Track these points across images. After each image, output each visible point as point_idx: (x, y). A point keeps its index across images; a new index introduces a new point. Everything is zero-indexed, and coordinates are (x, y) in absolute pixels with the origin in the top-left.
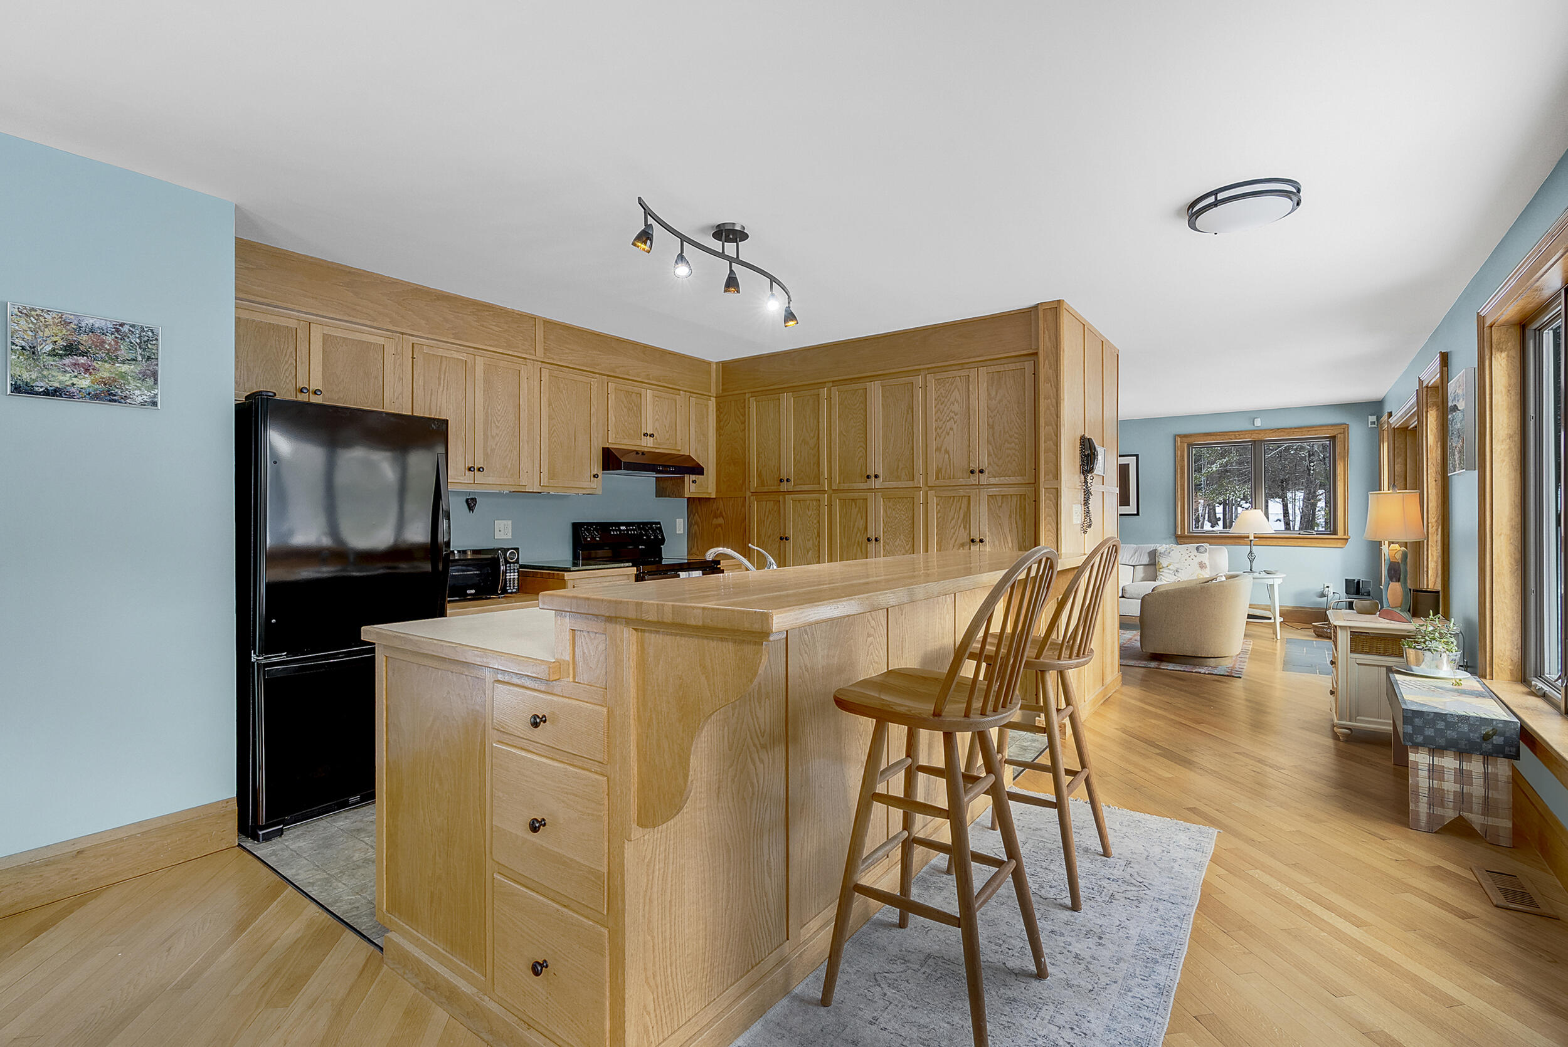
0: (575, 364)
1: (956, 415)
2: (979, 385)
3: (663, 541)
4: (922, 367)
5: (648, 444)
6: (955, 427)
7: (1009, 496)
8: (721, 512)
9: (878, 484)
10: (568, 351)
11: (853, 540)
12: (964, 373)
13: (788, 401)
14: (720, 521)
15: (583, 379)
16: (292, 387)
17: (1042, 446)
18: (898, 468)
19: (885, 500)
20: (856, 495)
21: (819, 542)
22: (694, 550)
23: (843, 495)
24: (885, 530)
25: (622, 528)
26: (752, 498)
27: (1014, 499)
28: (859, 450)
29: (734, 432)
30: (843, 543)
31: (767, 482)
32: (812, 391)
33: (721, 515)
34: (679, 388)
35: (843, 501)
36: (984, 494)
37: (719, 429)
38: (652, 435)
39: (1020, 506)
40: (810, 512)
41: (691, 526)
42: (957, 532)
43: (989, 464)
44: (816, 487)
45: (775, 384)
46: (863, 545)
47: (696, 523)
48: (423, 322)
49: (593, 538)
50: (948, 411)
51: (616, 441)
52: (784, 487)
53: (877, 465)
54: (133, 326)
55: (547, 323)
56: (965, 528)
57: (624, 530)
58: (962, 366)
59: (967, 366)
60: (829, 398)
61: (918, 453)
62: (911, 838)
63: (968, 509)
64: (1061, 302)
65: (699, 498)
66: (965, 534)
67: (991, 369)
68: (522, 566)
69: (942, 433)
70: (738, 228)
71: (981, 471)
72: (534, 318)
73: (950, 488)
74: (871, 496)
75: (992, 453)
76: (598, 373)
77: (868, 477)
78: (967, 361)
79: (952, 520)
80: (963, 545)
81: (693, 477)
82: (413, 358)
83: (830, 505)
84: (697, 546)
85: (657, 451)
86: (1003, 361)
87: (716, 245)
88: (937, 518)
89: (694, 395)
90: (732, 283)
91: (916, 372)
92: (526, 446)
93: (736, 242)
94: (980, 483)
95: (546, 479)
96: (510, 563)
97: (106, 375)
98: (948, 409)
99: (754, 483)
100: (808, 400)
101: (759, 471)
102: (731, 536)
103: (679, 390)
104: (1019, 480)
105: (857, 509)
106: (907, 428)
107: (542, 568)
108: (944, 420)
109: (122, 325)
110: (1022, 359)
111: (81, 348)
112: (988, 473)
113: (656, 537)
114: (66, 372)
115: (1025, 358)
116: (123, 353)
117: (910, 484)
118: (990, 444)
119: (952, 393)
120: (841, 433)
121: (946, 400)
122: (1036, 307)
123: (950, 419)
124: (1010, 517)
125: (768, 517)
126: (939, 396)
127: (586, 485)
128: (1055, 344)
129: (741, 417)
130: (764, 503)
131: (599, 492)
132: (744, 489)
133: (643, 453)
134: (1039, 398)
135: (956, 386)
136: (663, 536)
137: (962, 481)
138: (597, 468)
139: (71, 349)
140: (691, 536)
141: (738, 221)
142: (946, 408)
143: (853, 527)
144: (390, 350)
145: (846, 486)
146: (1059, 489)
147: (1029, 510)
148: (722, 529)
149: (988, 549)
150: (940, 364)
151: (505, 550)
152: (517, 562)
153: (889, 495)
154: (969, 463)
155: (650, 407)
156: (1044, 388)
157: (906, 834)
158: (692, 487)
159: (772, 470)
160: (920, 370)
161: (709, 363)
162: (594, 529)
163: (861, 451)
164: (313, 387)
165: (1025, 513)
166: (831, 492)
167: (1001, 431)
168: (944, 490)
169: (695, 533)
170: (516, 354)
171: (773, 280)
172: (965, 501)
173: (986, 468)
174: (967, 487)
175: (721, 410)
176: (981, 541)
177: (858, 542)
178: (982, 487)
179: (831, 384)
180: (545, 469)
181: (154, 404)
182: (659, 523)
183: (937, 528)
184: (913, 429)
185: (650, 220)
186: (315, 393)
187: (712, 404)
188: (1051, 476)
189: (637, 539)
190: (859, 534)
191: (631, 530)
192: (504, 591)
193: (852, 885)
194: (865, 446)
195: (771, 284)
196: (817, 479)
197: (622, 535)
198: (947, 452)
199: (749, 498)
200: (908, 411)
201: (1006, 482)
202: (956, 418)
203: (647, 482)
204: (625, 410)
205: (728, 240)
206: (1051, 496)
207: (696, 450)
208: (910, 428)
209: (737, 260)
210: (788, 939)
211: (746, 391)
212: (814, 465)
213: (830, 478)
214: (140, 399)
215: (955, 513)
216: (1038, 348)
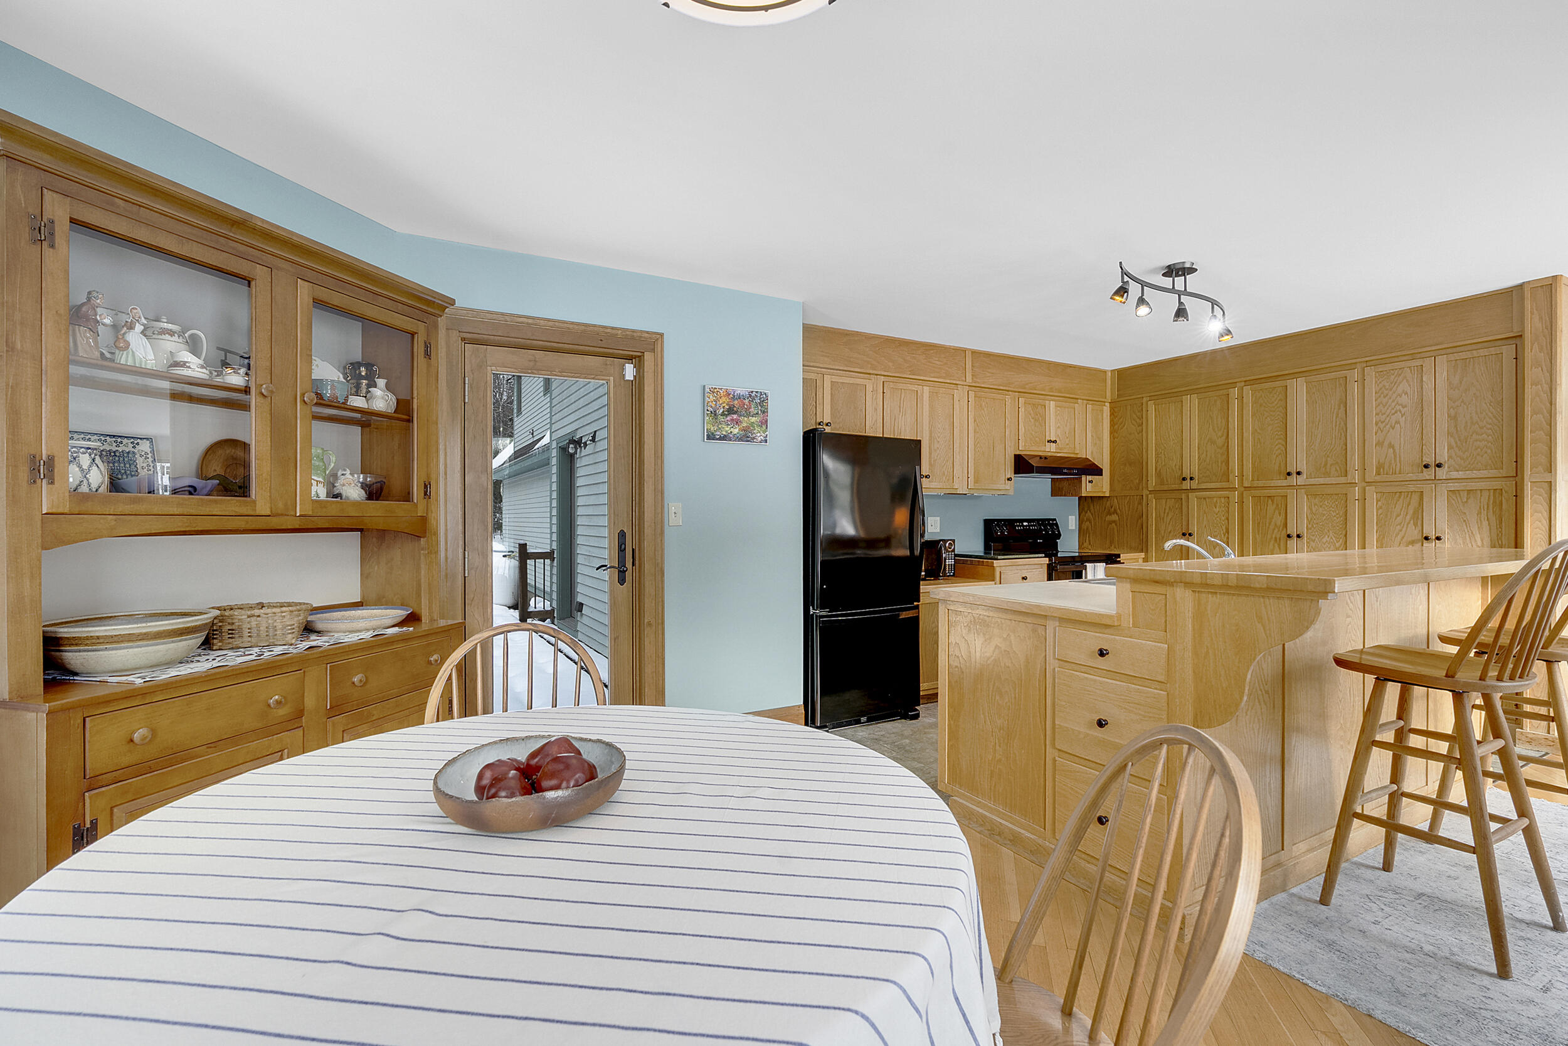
0: (993, 385)
1: (1403, 408)
2: (1437, 374)
3: (1059, 536)
4: (1358, 360)
5: (1051, 450)
6: (1402, 420)
7: (1479, 492)
8: (1115, 510)
9: (1301, 480)
10: (988, 375)
11: (1269, 537)
12: (1418, 362)
13: (1192, 403)
14: (1115, 517)
15: (999, 396)
16: (813, 422)
17: (1528, 436)
18: (1326, 464)
19: (1309, 497)
20: (1272, 492)
21: (1228, 538)
22: (1085, 545)
23: (1257, 493)
24: (1310, 526)
25: (1025, 524)
26: (1150, 496)
27: (1486, 494)
28: (1277, 448)
29: (1130, 434)
30: (1256, 539)
31: (1167, 481)
32: (1221, 392)
33: (1115, 512)
34: (1077, 397)
35: (1257, 499)
36: (1443, 490)
37: (1113, 432)
38: (1055, 442)
39: (1494, 502)
40: (1218, 509)
41: (1082, 523)
42: (1404, 529)
43: (1450, 457)
44: (1225, 485)
45: (1177, 388)
46: (1282, 541)
47: (1089, 520)
48: (890, 364)
49: (1002, 533)
50: (1393, 404)
51: (1026, 449)
52: (1186, 485)
53: (1299, 459)
54: (757, 392)
55: (975, 353)
56: (1415, 525)
57: (1026, 526)
58: (1413, 357)
59: (1419, 356)
60: (1241, 398)
61: (1353, 448)
62: (1400, 792)
63: (1420, 505)
64: (1559, 278)
65: (1091, 497)
66: (1416, 532)
67: (1452, 357)
68: (956, 555)
69: (1385, 427)
70: (1187, 265)
71: (1439, 466)
72: (964, 351)
73: (1397, 483)
74: (1292, 493)
75: (1455, 446)
76: (1012, 391)
77: (1289, 474)
78: (1420, 350)
79: (1398, 516)
80: (1413, 543)
81: (1089, 478)
82: (883, 393)
83: (1241, 502)
84: (1089, 541)
85: (1059, 455)
86: (1470, 348)
87: (1167, 282)
88: (1377, 515)
89: (1091, 402)
90: (1181, 313)
91: (1352, 367)
92: (958, 457)
93: (1184, 275)
94: (1437, 478)
95: (973, 483)
96: (949, 552)
97: (745, 425)
98: (1393, 401)
99: (1153, 482)
100: (1215, 401)
101: (1158, 469)
102: (1126, 532)
103: (1077, 399)
104: (1493, 473)
105: (1275, 506)
106: (1338, 423)
107: (971, 556)
108: (1387, 413)
109: (752, 392)
110: (1500, 343)
111: (735, 409)
112: (1449, 467)
113: (1053, 532)
114: (728, 425)
115: (1503, 341)
116: (753, 410)
117: (1343, 480)
118: (1451, 436)
119: (1399, 385)
120: (1254, 432)
121: (1391, 392)
122: (1521, 287)
123: (1396, 412)
124: (1479, 513)
125: (1168, 513)
126: (1381, 389)
127: (1002, 487)
128: (1548, 324)
129: (1138, 420)
130: (1164, 501)
131: (1011, 493)
132: (1141, 487)
133: (1046, 458)
134: (1524, 386)
135: (1405, 377)
136: (1059, 531)
137: (1411, 476)
138: (1010, 473)
139: (731, 411)
140: (1082, 531)
141: (1186, 259)
142: (1390, 401)
143: (1270, 524)
144: (869, 388)
145: (1261, 483)
146: (1553, 484)
147: (1508, 506)
148: (1116, 525)
149: (1447, 545)
150: (1380, 357)
151: (945, 541)
152: (954, 551)
153: (1312, 491)
154: (1422, 456)
155: (1052, 417)
156: (1531, 373)
157: (1395, 787)
158: (1089, 486)
159: (1173, 469)
160: (1356, 363)
161: (1105, 372)
162: (1004, 525)
163: (1279, 448)
164: (825, 421)
165: (1501, 509)
166: (1243, 489)
167: (1466, 422)
168: (1387, 486)
169: (1087, 529)
170: (952, 382)
171: (1214, 303)
172: (1416, 497)
173: (1445, 462)
174: (1419, 482)
175: (1116, 414)
176: (1438, 538)
177: (1276, 538)
178: (1439, 482)
179: (1243, 384)
180: (971, 475)
181: (766, 441)
182: (1055, 520)
183: (1377, 525)
184: (1346, 424)
185: (1126, 279)
186: (827, 425)
187: (1107, 409)
188: (1540, 469)
189: (1036, 534)
190: (1276, 531)
191: (1032, 526)
192: (945, 575)
193: (1352, 813)
194: (1284, 443)
195: (1213, 308)
196: (1226, 476)
197: (1026, 531)
198: (1391, 446)
199: (1147, 496)
200: (1339, 406)
201: (1475, 476)
202: (1403, 410)
203: (1043, 483)
204: (1032, 420)
205: (1177, 275)
206: (1542, 490)
207: (1092, 452)
208: (1342, 423)
209: (1186, 292)
210: (1283, 850)
211: (1143, 395)
212: (1222, 464)
213: (1242, 476)
214: (759, 439)
215: (1401, 510)
216: (1523, 331)
